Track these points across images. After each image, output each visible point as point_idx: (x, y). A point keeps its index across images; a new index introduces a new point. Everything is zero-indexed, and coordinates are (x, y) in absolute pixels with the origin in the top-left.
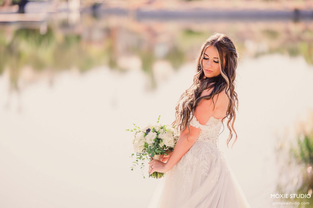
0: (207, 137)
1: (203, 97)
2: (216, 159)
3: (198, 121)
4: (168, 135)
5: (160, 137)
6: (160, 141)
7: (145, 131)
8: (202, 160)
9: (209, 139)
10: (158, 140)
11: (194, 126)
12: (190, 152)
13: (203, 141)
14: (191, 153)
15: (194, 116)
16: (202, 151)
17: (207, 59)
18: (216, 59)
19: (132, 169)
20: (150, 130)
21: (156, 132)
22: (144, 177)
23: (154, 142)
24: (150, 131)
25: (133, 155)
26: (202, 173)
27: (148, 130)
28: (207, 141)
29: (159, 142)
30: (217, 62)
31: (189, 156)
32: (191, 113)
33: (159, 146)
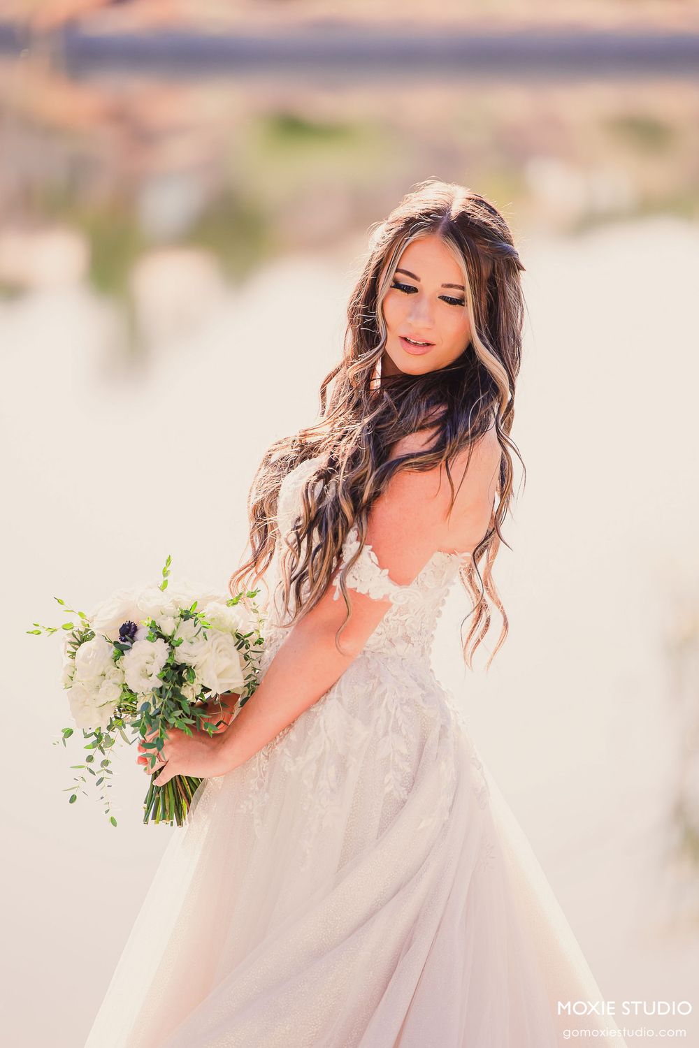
0: (400, 633)
1: (402, 460)
2: (442, 726)
3: (386, 571)
4: (215, 646)
5: (182, 657)
6: (185, 674)
7: (116, 636)
8: (386, 733)
9: (407, 639)
10: (177, 673)
11: (362, 590)
12: (333, 695)
13: (384, 650)
14: (340, 700)
15: (367, 548)
16: (385, 693)
17: (410, 290)
18: (452, 289)
19: (73, 799)
20: (136, 629)
21: (167, 639)
22: (113, 822)
23: (160, 684)
24: (139, 635)
25: (69, 733)
26: (387, 789)
27: (128, 632)
28: (401, 648)
29: (181, 681)
30: (460, 302)
31: (331, 714)
32: (352, 535)
33: (184, 698)
